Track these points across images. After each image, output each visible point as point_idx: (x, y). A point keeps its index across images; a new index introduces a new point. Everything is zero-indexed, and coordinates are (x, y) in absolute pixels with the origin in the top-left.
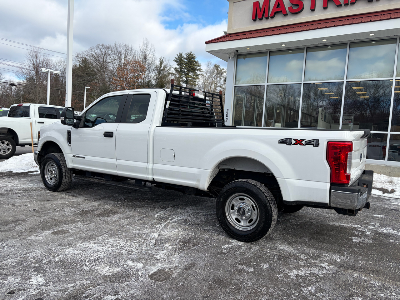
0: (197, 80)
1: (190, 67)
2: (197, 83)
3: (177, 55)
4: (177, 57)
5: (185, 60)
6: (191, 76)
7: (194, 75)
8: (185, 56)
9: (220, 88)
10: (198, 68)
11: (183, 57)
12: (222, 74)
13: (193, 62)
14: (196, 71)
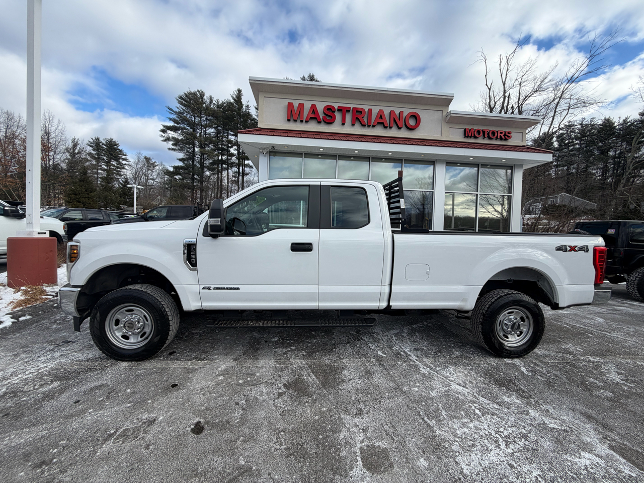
0: (123, 170)
1: (112, 155)
2: (122, 173)
3: (92, 139)
4: (91, 141)
5: (104, 146)
6: (114, 165)
7: (118, 164)
8: (104, 142)
9: (152, 181)
10: (124, 157)
11: (101, 142)
12: (154, 167)
13: (116, 149)
14: (121, 161)
